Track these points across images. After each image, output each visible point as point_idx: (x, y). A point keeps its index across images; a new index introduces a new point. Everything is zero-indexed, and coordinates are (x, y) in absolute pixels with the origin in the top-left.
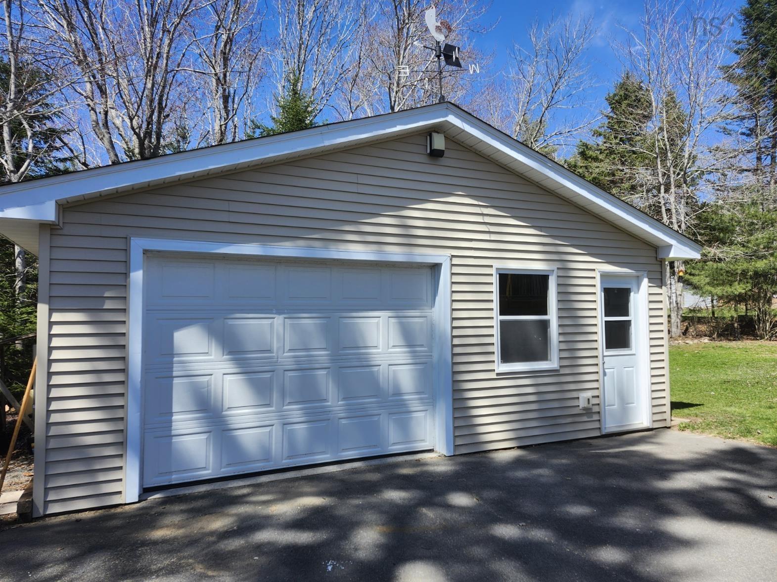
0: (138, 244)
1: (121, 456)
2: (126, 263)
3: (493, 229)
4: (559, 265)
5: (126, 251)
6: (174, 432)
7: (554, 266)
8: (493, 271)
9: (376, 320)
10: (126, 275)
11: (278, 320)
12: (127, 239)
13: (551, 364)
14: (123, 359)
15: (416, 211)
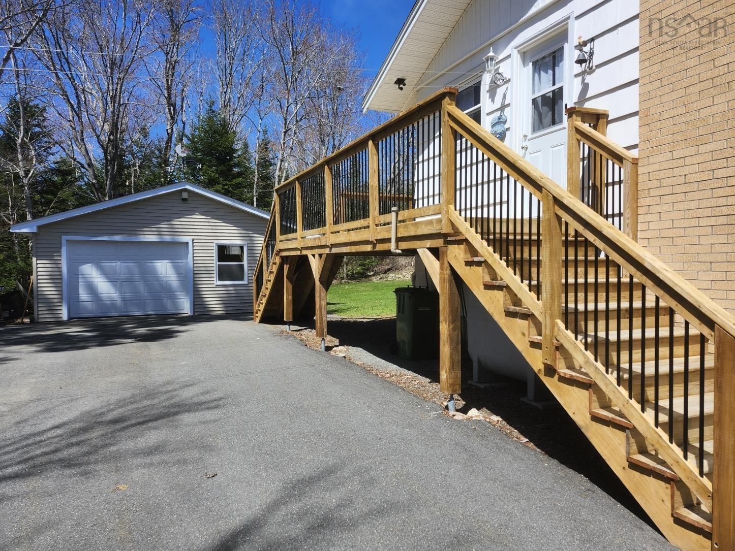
0: (64, 238)
1: (61, 302)
2: (61, 244)
3: (214, 228)
4: (249, 242)
5: (61, 240)
6: (80, 300)
7: (246, 242)
8: (214, 245)
9: (160, 264)
10: (61, 248)
11: (119, 263)
12: (60, 236)
13: (245, 282)
14: (61, 271)
15: (176, 222)
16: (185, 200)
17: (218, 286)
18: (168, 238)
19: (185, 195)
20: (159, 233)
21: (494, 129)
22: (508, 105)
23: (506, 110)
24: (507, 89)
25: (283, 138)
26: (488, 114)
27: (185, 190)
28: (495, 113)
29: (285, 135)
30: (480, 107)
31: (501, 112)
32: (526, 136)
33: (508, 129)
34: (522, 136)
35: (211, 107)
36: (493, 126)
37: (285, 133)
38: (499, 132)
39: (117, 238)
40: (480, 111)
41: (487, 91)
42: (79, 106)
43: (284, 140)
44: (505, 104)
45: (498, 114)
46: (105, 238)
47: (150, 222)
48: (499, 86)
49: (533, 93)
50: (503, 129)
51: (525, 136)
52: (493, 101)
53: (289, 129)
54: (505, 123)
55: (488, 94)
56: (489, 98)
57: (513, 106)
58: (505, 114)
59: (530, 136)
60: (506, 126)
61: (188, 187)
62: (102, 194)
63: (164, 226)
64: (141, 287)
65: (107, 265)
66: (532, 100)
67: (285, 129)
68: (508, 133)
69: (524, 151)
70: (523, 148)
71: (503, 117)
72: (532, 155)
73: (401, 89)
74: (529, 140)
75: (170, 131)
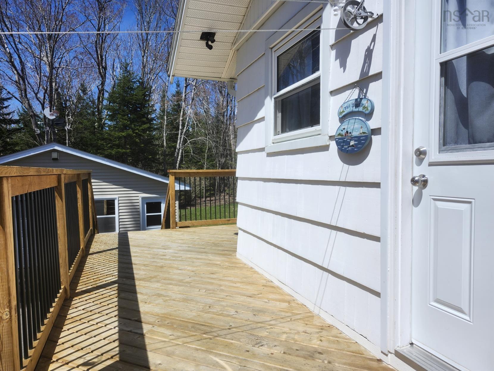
16: (54, 159)
19: (55, 155)
21: (345, 126)
22: (378, 76)
23: (374, 88)
24: (374, 39)
25: (184, 91)
26: (334, 93)
27: (55, 150)
28: (348, 92)
29: (186, 89)
30: (318, 78)
31: (361, 90)
32: (424, 153)
33: (376, 131)
34: (411, 152)
36: (343, 118)
37: (186, 87)
38: (355, 134)
40: (319, 84)
41: (332, 47)
43: (185, 92)
44: (371, 73)
45: (355, 94)
48: (357, 33)
49: (443, 45)
50: (365, 130)
51: (420, 154)
52: (343, 65)
53: (189, 84)
54: (369, 115)
55: (333, 53)
56: (336, 60)
57: (390, 77)
58: (369, 95)
59: (434, 155)
60: (373, 124)
61: (57, 148)
66: (442, 64)
67: (186, 84)
68: (375, 139)
69: (416, 188)
70: (414, 182)
71: (364, 102)
72: (439, 204)
73: (210, 47)
74: (431, 164)
75: (100, 87)
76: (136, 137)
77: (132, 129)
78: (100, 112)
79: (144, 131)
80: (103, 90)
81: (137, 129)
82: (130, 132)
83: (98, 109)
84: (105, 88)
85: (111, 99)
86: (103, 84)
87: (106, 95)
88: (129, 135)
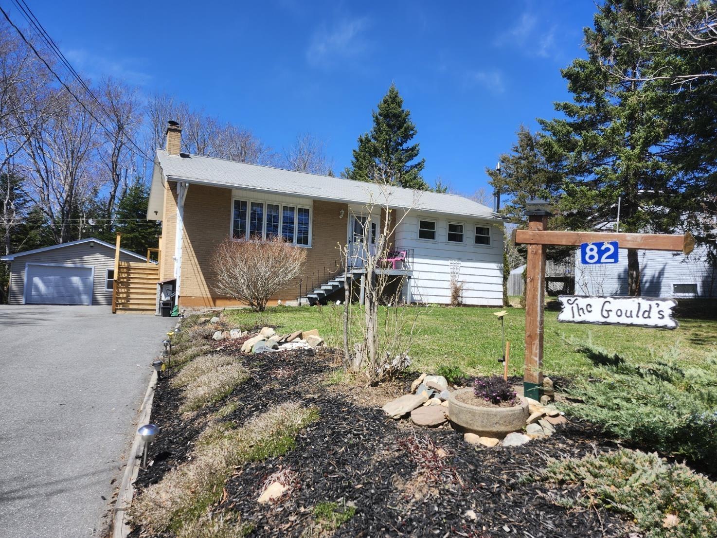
0: (27, 264)
1: (22, 295)
2: (25, 267)
3: (106, 261)
5: (25, 265)
6: (32, 295)
8: (106, 270)
9: (74, 278)
11: (52, 277)
12: (25, 263)
14: (23, 280)
15: (85, 258)
16: (92, 247)
17: (106, 291)
18: (79, 265)
19: (92, 244)
20: (74, 263)
27: (92, 242)
35: (138, 181)
39: (53, 264)
42: (48, 179)
46: (46, 265)
47: (72, 258)
61: (94, 240)
62: (58, 236)
63: (77, 260)
64: (62, 289)
65: (46, 277)
75: (113, 193)
76: (141, 238)
77: (139, 232)
78: (110, 214)
79: (150, 234)
80: (114, 196)
81: (144, 232)
82: (137, 234)
83: (109, 212)
84: (117, 194)
85: (122, 205)
86: (115, 191)
87: (116, 201)
88: (136, 237)
